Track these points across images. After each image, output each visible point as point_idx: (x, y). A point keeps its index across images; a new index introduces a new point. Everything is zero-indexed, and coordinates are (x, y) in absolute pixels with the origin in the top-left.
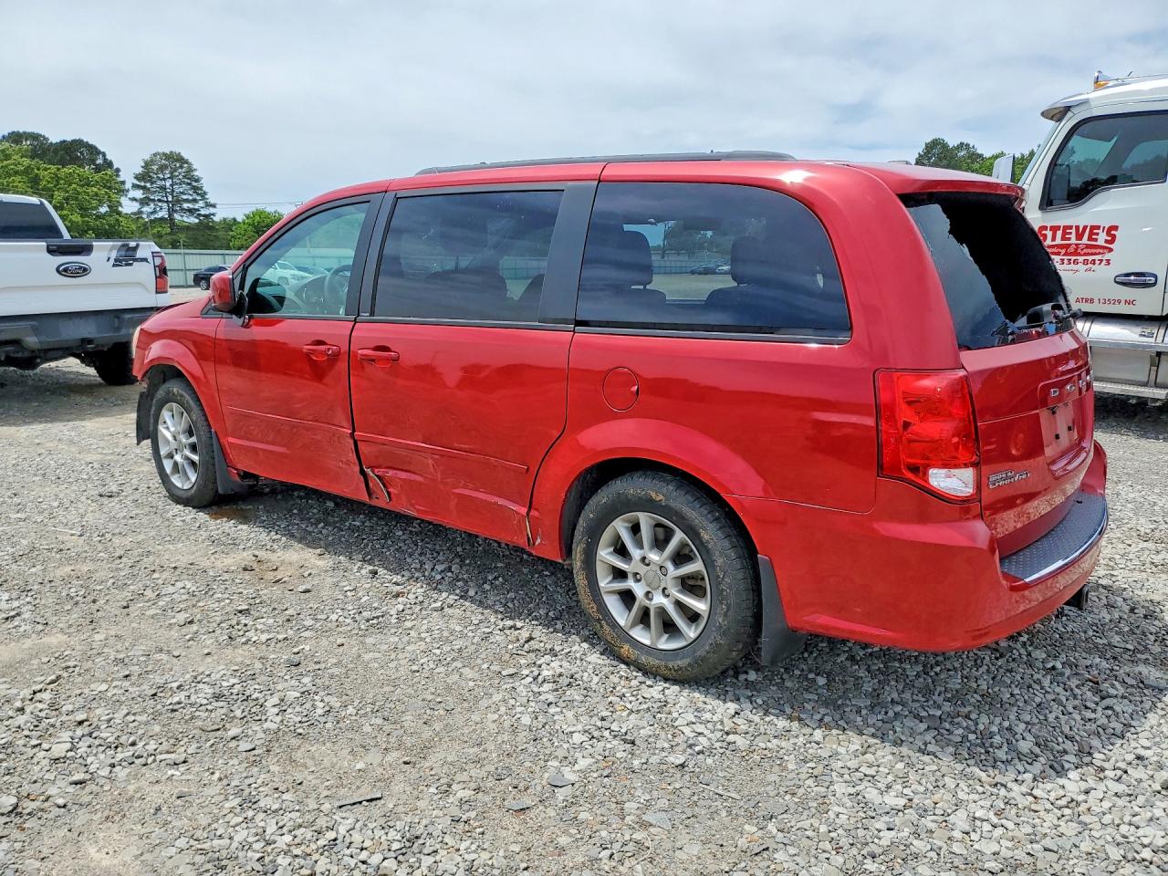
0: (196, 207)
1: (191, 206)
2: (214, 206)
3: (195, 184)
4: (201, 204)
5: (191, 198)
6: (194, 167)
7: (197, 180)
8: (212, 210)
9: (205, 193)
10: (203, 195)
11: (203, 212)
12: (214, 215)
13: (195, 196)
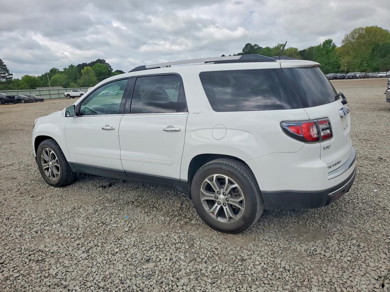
0: (5, 75)
1: (3, 75)
2: (12, 75)
3: (4, 67)
4: (7, 74)
5: (3, 72)
6: (3, 62)
7: (5, 66)
8: (11, 76)
9: (8, 70)
10: (7, 71)
11: (8, 77)
12: (12, 77)
13: (4, 72)
